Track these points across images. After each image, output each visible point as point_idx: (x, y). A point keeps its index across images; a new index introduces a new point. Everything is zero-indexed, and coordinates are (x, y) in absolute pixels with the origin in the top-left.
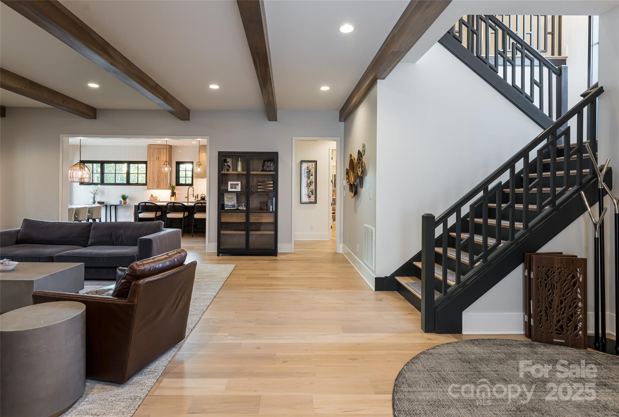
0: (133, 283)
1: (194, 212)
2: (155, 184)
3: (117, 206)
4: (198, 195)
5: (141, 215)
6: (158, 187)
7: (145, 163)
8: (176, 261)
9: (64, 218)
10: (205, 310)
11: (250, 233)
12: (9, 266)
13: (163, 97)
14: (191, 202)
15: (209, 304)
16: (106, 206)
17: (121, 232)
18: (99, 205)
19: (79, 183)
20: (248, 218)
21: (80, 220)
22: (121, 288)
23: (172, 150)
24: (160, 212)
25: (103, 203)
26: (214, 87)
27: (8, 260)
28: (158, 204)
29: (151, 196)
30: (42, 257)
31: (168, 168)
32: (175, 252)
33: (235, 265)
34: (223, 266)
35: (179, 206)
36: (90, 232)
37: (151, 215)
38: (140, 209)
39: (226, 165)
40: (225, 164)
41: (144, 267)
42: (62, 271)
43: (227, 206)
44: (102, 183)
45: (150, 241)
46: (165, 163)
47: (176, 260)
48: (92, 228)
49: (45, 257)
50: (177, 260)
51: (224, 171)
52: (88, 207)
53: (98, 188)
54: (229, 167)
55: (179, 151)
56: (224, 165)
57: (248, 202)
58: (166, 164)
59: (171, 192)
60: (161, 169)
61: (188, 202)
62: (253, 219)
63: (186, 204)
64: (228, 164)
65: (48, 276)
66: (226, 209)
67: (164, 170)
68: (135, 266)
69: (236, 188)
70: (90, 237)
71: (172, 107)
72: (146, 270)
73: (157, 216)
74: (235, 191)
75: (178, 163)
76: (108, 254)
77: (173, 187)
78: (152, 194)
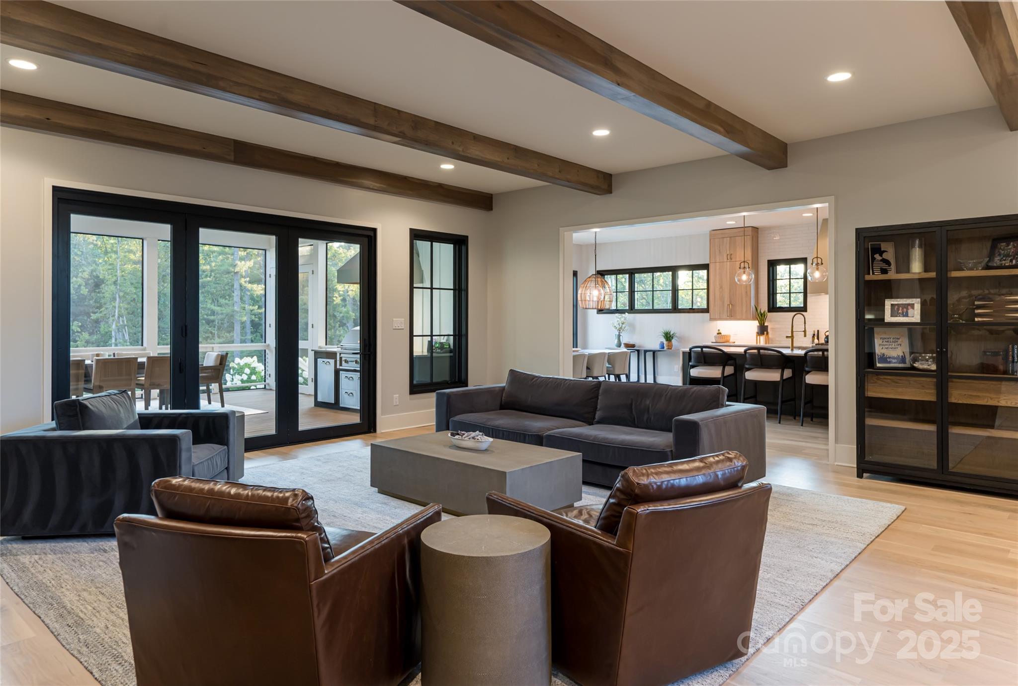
0: (625, 509)
1: (805, 371)
2: (726, 309)
3: (656, 352)
4: (818, 331)
5: (695, 372)
6: (732, 315)
7: (705, 267)
8: (720, 476)
9: (566, 372)
10: (806, 601)
11: (950, 431)
12: (481, 444)
13: (722, 126)
14: (799, 348)
15: (819, 589)
16: (638, 351)
17: (648, 402)
18: (625, 350)
19: (596, 310)
20: (942, 390)
21: (595, 375)
22: (608, 513)
23: (759, 236)
24: (733, 367)
25: (633, 346)
26: (839, 77)
27: (481, 433)
28: (726, 350)
29: (718, 334)
30: (527, 434)
31: (747, 275)
32: (721, 457)
33: (903, 508)
34: (870, 504)
35: (770, 356)
36: (598, 399)
37: (714, 372)
38: (693, 359)
39: (880, 258)
40: (877, 257)
41: (649, 481)
42: (547, 463)
43: (884, 359)
44: (632, 309)
45: (694, 425)
46: (742, 265)
47: (720, 474)
48: (601, 391)
49: (531, 435)
50: (723, 475)
51: (873, 274)
52: (606, 353)
53: (625, 319)
54: (888, 263)
55: (775, 237)
56: (874, 259)
57: (941, 349)
58: (744, 268)
59: (758, 325)
60: (734, 279)
61: (793, 348)
62: (959, 395)
63: (786, 352)
64: (885, 256)
65: (527, 468)
66: (879, 365)
67: (739, 280)
68: (631, 474)
69: (907, 315)
70: (598, 407)
71: (744, 142)
72: (652, 486)
73: (725, 375)
74: (905, 321)
75: (772, 264)
76: (622, 442)
77: (761, 315)
78: (719, 330)
